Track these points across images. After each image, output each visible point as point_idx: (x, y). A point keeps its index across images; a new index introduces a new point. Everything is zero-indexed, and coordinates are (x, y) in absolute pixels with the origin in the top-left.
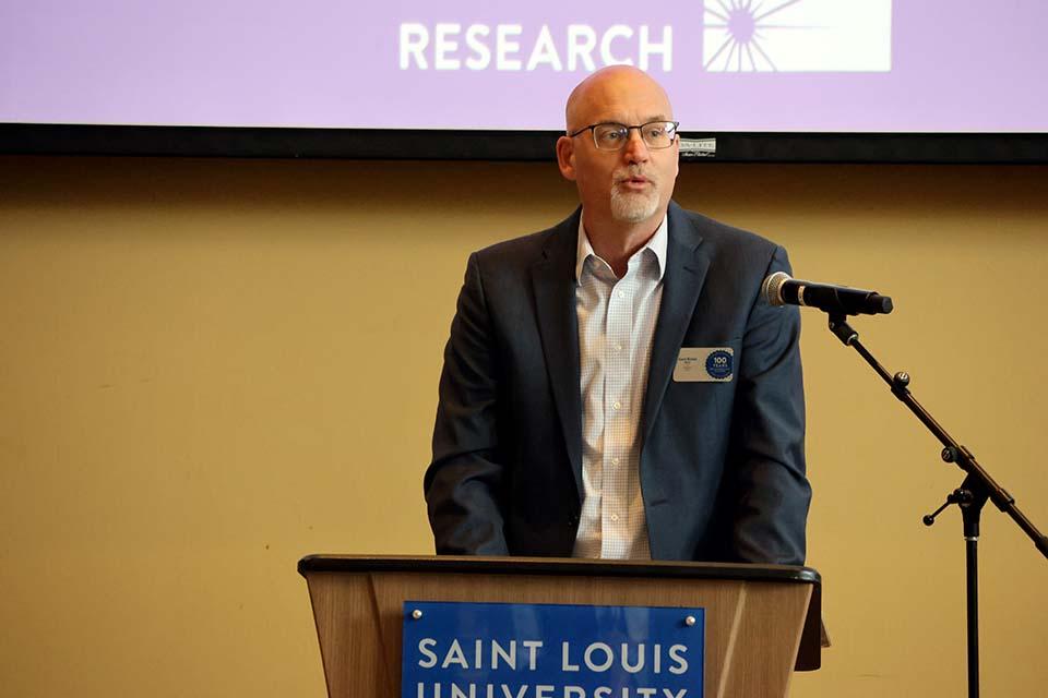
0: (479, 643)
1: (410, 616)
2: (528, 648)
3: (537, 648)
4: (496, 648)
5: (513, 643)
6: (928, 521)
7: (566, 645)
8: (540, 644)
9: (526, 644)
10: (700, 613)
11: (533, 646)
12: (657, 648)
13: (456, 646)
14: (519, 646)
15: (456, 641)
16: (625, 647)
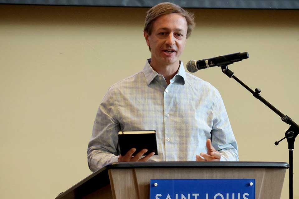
0: (177, 195)
1: (153, 185)
2: (194, 196)
3: (197, 196)
4: (183, 196)
5: (189, 195)
6: (276, 144)
7: (207, 195)
8: (198, 195)
9: (193, 195)
10: (254, 181)
11: (196, 195)
12: (239, 194)
13: (169, 196)
14: (191, 196)
15: (169, 194)
16: (228, 195)
